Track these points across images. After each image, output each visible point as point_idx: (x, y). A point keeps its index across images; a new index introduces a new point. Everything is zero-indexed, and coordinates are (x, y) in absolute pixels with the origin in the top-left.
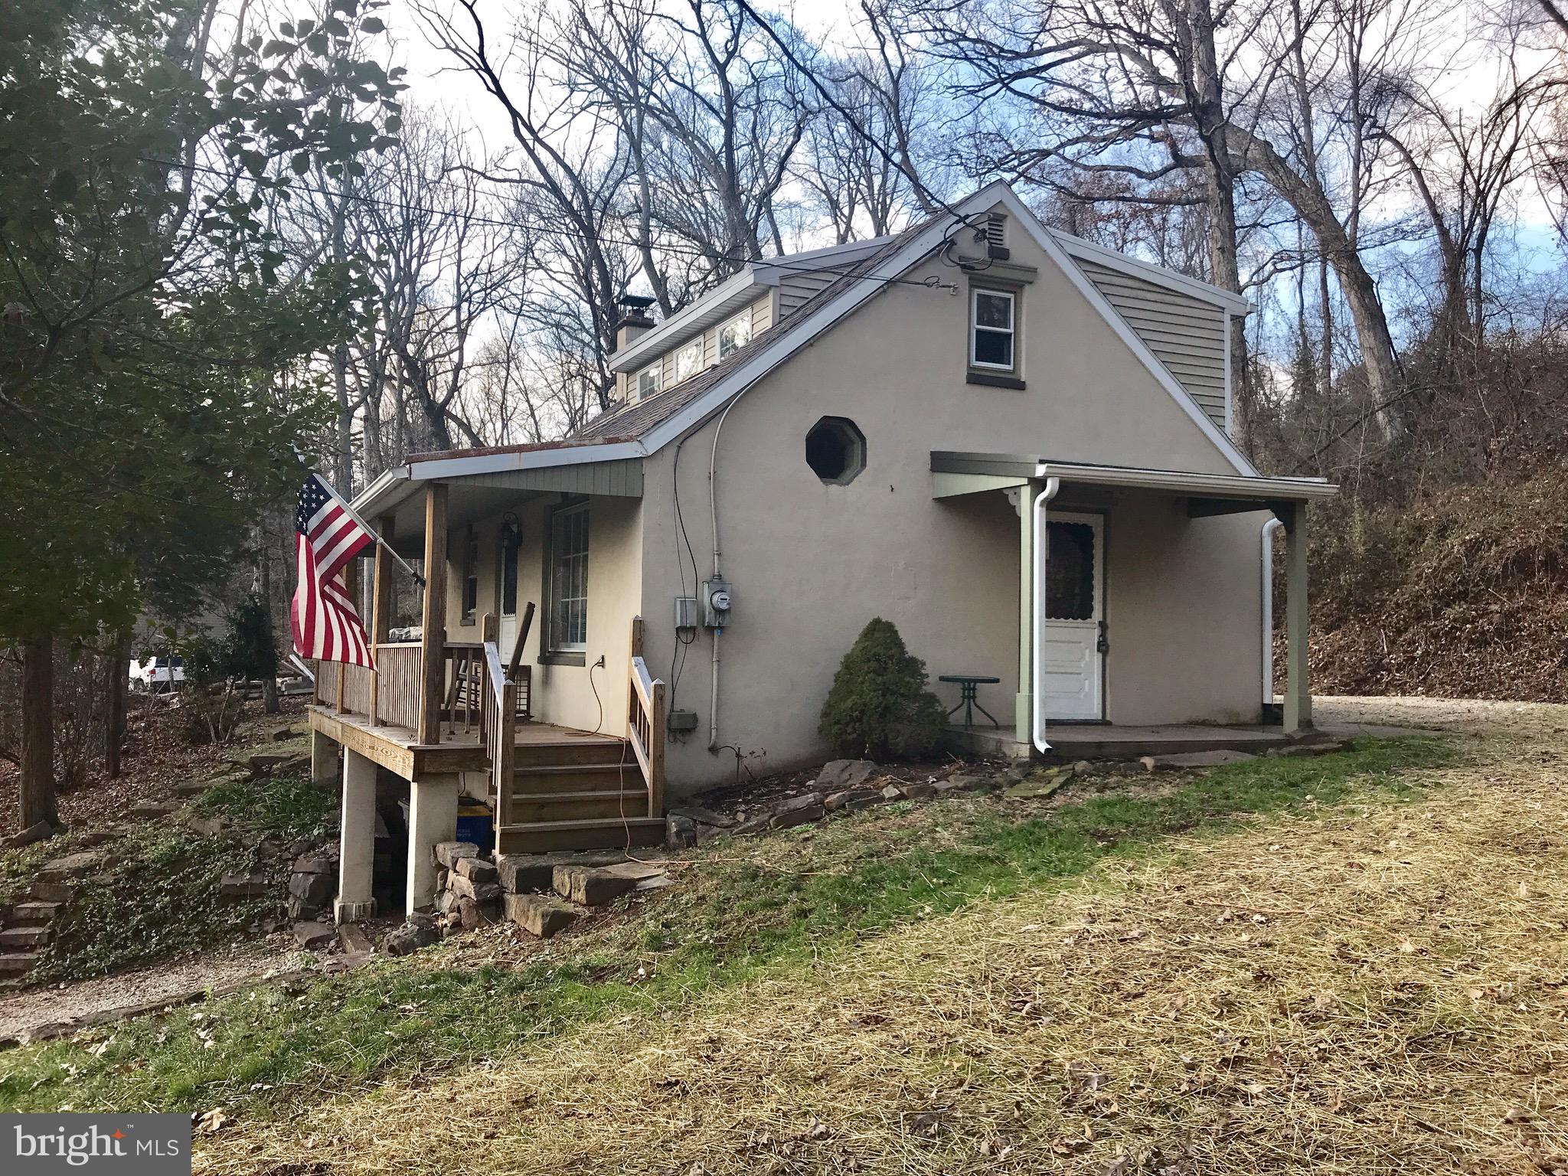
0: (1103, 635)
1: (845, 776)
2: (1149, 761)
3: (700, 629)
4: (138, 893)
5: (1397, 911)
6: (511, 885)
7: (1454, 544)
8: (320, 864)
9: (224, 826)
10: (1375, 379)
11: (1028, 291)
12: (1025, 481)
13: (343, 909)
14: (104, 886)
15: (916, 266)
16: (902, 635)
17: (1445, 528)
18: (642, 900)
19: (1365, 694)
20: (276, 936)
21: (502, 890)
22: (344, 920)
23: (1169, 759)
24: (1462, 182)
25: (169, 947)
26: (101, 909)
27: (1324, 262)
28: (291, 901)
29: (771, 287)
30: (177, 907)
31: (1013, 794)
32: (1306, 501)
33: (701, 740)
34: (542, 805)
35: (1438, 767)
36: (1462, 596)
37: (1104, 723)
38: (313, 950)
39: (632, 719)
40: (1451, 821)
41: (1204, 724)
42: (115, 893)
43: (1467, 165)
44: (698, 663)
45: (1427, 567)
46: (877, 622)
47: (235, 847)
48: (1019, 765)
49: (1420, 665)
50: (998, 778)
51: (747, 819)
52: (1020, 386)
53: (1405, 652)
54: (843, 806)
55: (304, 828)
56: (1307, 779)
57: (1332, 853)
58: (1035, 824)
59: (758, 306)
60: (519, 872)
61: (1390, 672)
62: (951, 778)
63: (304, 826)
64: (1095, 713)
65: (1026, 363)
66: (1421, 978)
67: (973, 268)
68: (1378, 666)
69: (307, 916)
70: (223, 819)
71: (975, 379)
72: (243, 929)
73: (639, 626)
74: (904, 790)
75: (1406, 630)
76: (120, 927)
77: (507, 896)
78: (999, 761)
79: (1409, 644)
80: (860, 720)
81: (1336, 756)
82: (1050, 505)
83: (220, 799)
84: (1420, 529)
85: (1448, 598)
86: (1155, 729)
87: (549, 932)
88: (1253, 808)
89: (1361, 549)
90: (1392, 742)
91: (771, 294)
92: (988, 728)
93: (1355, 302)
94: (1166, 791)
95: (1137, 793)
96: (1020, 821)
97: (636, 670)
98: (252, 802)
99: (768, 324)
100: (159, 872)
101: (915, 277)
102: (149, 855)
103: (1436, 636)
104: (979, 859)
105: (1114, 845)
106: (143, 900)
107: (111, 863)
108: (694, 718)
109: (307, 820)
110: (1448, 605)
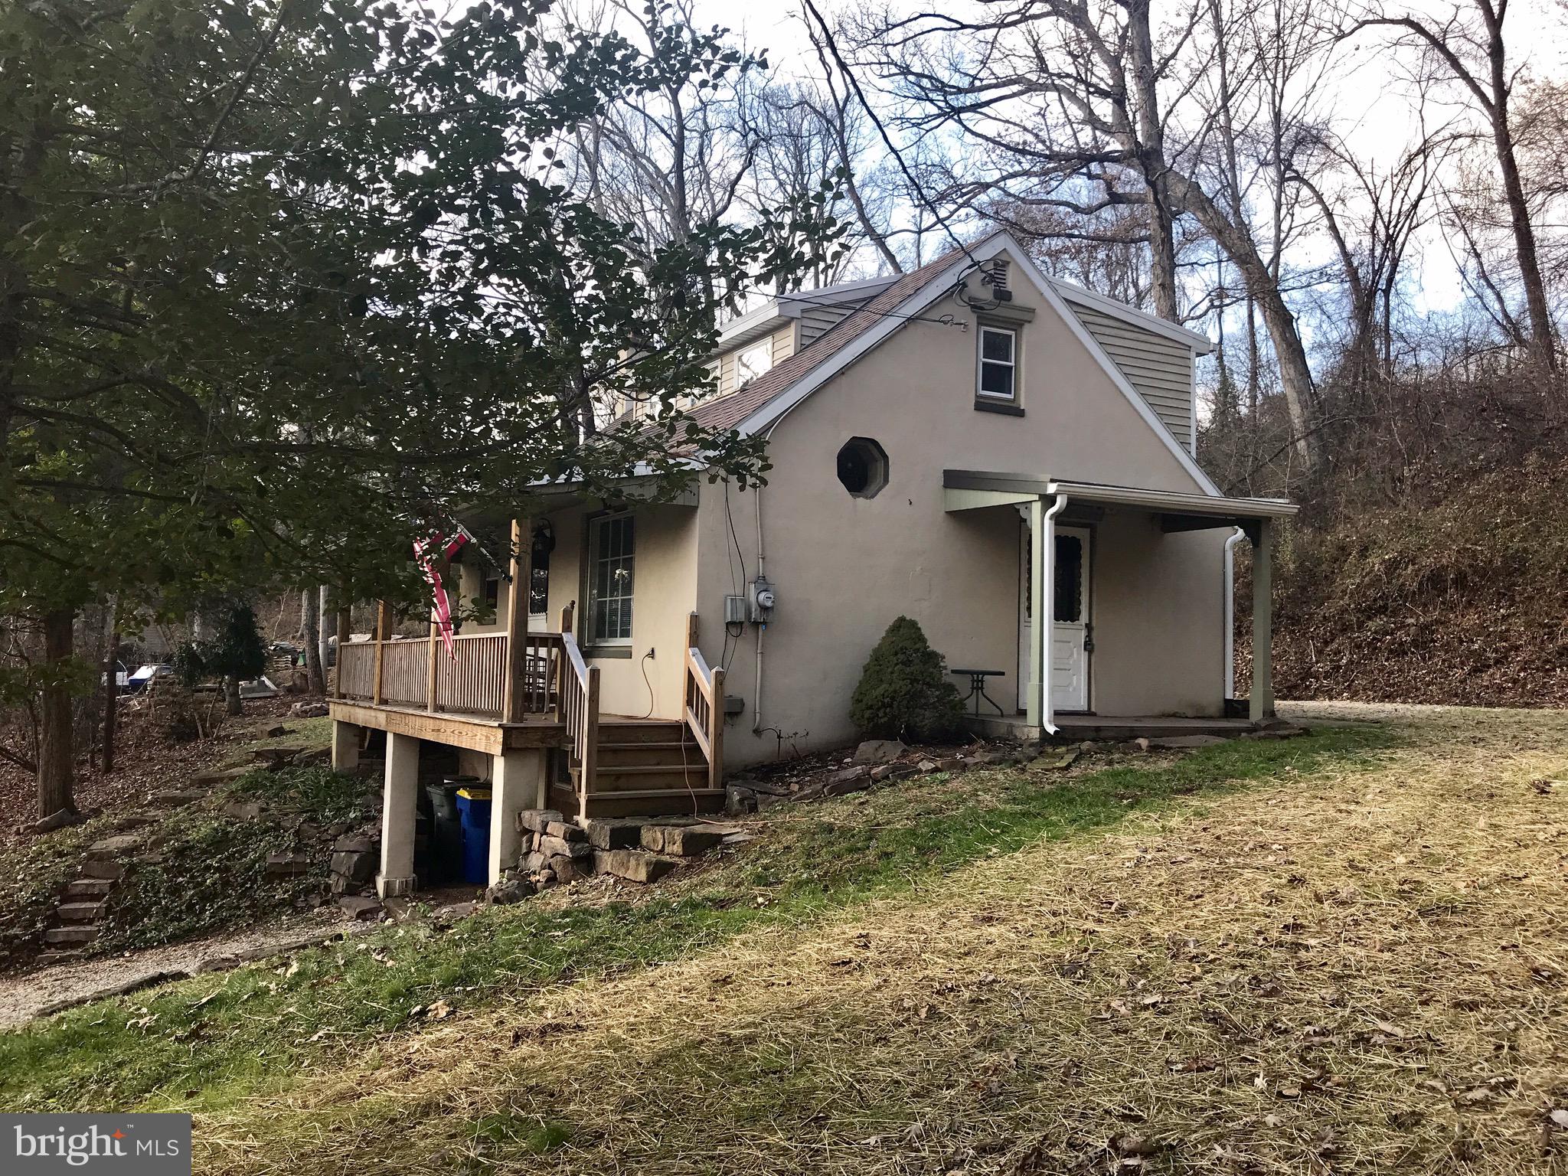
0: (1089, 636)
1: (880, 754)
2: (1143, 742)
3: (746, 624)
4: (189, 870)
5: (1386, 838)
6: (605, 843)
7: (1375, 562)
8: (362, 843)
9: (262, 810)
10: (1295, 410)
11: (1027, 330)
12: (1036, 497)
13: (387, 884)
14: (155, 864)
15: (933, 305)
16: (926, 632)
17: (1366, 549)
18: (732, 851)
19: (1295, 699)
20: (323, 909)
21: (593, 848)
22: (387, 895)
23: (1161, 741)
24: (1374, 227)
25: (221, 920)
26: (153, 886)
27: (1251, 300)
28: (334, 876)
29: (793, 319)
30: (226, 883)
31: (1037, 767)
32: (1269, 519)
33: (745, 724)
34: (619, 776)
35: (1388, 748)
36: (1383, 610)
37: (1089, 713)
38: (364, 920)
39: (689, 703)
40: (1411, 781)
41: (1174, 715)
42: (166, 870)
43: (1378, 211)
44: (745, 653)
45: (1351, 584)
46: (902, 619)
47: (274, 829)
48: (1032, 745)
49: (1345, 672)
50: (1016, 754)
51: (801, 789)
52: (1020, 413)
53: (1332, 661)
54: (887, 777)
55: (339, 811)
56: (1282, 756)
57: (1319, 805)
58: (1063, 789)
59: (778, 336)
60: (612, 831)
61: (1317, 679)
62: (976, 754)
63: (339, 809)
64: (1082, 704)
65: (1025, 392)
66: (1417, 876)
67: (982, 308)
68: (1307, 674)
69: (351, 891)
70: (261, 803)
71: (982, 406)
72: (291, 903)
73: (695, 621)
74: (939, 764)
75: (1332, 641)
76: (173, 902)
77: (598, 853)
78: (1011, 742)
79: (1335, 654)
80: (891, 706)
81: (1300, 739)
82: (1057, 519)
83: (252, 786)
84: (1343, 549)
85: (1370, 613)
86: (1138, 718)
87: (653, 877)
88: (1244, 775)
89: (1292, 566)
90: (1343, 730)
91: (793, 325)
92: (997, 716)
93: (1277, 335)
94: (1165, 764)
95: (1137, 765)
96: (1047, 787)
97: (694, 659)
98: (285, 788)
99: (790, 352)
100: (204, 852)
101: (932, 315)
102: (193, 836)
103: (1359, 647)
104: (1023, 815)
105: (1138, 802)
106: (193, 877)
107: (158, 844)
108: (742, 703)
109: (342, 804)
110: (1369, 618)
